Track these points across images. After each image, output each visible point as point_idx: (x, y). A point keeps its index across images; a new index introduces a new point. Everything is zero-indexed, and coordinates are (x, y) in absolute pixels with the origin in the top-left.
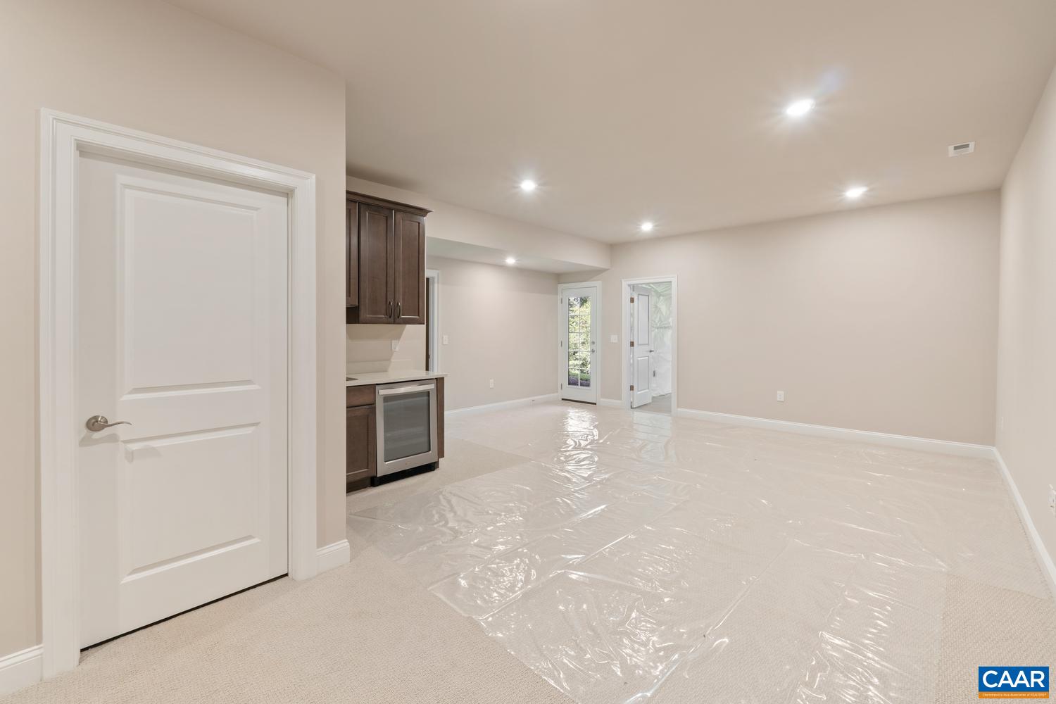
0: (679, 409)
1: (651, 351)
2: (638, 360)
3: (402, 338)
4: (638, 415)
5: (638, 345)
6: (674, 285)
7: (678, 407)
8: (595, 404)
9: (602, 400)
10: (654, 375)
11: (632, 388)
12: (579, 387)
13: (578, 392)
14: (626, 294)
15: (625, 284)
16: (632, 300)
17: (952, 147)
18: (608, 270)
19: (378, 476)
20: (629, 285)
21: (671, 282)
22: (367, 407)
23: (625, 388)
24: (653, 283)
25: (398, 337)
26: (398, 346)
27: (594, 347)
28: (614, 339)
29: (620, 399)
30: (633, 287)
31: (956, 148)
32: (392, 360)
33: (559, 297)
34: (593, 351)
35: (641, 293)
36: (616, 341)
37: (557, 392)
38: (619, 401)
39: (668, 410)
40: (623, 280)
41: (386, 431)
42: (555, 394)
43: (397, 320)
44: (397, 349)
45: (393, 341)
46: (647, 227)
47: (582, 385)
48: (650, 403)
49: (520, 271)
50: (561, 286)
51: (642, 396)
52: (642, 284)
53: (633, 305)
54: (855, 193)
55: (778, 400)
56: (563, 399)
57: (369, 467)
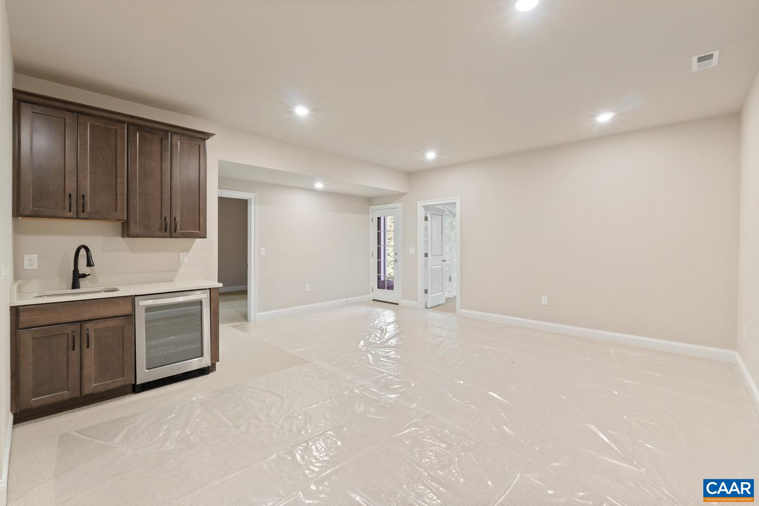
0: (462, 310)
1: (444, 261)
2: (432, 268)
3: (190, 252)
4: (431, 314)
5: (432, 255)
6: (458, 205)
7: (462, 308)
8: (398, 304)
9: (403, 301)
10: (450, 280)
11: (426, 291)
12: (386, 290)
13: (384, 294)
14: (421, 213)
15: (420, 205)
16: (426, 219)
17: (695, 59)
18: (407, 193)
19: (137, 384)
20: (423, 206)
21: (455, 203)
22: (123, 318)
23: (421, 292)
24: (447, 204)
25: (187, 250)
26: (186, 259)
27: (397, 257)
28: (412, 250)
29: (416, 300)
30: (427, 208)
31: (700, 59)
32: (180, 271)
33: (371, 216)
34: (396, 261)
35: (434, 213)
36: (413, 253)
37: (369, 294)
38: (416, 303)
39: (452, 310)
40: (418, 202)
41: (148, 339)
42: (368, 296)
43: (174, 234)
44: (186, 261)
45: (181, 254)
46: (431, 155)
47: (388, 288)
48: (444, 304)
49: (327, 194)
50: (372, 208)
51: (436, 297)
52: (437, 205)
53: (427, 224)
54: (605, 118)
55: (543, 304)
56: (374, 300)
57: (125, 376)
